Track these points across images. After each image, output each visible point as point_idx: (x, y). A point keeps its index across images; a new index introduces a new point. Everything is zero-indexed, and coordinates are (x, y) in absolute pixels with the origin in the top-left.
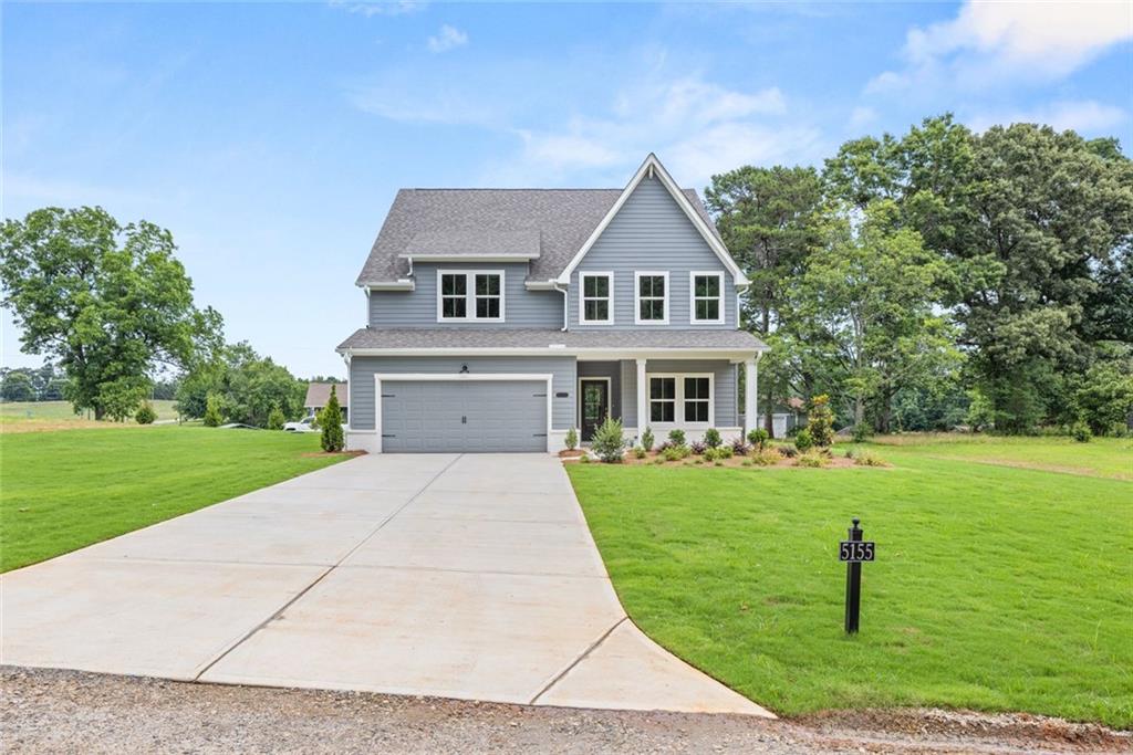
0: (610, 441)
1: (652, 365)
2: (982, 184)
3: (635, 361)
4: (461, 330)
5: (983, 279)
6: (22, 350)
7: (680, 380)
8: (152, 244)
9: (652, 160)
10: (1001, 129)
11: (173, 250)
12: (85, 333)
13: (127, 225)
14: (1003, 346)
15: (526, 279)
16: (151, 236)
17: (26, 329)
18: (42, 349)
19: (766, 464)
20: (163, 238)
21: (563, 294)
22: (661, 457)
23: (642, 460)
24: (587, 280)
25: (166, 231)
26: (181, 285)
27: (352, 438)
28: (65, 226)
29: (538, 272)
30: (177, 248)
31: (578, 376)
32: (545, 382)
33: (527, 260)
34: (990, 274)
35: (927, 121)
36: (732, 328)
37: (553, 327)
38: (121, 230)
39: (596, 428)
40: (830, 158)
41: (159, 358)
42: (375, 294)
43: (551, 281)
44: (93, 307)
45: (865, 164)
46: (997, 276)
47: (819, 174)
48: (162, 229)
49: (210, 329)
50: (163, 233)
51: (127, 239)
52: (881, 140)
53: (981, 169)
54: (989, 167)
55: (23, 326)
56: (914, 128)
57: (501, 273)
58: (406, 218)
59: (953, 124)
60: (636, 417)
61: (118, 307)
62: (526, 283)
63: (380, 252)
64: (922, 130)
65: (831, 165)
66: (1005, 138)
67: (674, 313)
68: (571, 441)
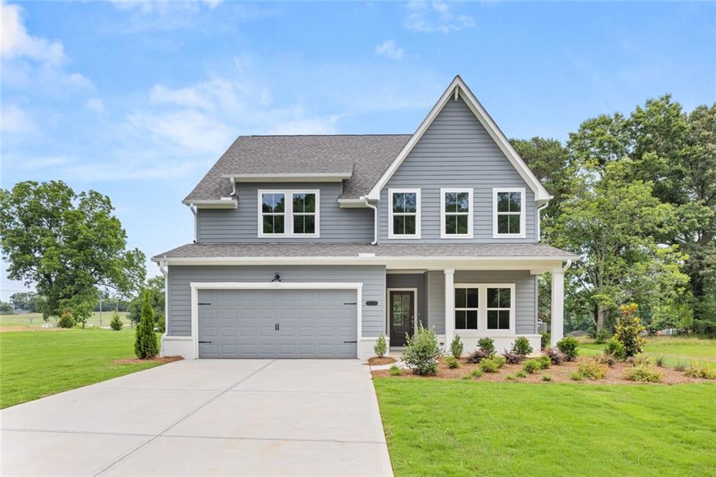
0: (423, 351)
1: (459, 276)
2: (694, 148)
3: (443, 271)
4: (279, 244)
5: (696, 220)
6: (9, 277)
7: (483, 290)
8: (97, 206)
9: (457, 82)
10: (706, 108)
11: (111, 211)
12: (48, 265)
13: (80, 193)
14: (712, 270)
15: (340, 197)
16: (97, 201)
17: (11, 263)
18: (24, 277)
19: (596, 378)
20: (104, 202)
21: (373, 210)
22: (476, 368)
23: (455, 371)
24: (396, 196)
25: (107, 197)
26: (115, 234)
27: (166, 343)
28: (37, 193)
29: (350, 192)
30: (114, 209)
31: (387, 287)
32: (355, 291)
33: (341, 180)
34: (701, 215)
35: (649, 102)
36: (532, 241)
37: (364, 241)
38: (76, 197)
39: (407, 337)
40: (573, 132)
41: (104, 284)
42: (202, 213)
43: (362, 198)
44: (53, 248)
45: (603, 135)
46: (706, 217)
47: (564, 146)
48: (104, 196)
49: (137, 264)
50: (104, 198)
51: (80, 202)
52: (613, 117)
53: (692, 137)
54: (698, 136)
55: (9, 261)
56: (639, 108)
57: (317, 192)
58: (240, 155)
59: (670, 103)
60: (444, 325)
61: (71, 248)
62: (340, 201)
63: (211, 178)
64: (644, 109)
65: (574, 137)
66: (710, 113)
67: (478, 227)
68: (380, 348)
